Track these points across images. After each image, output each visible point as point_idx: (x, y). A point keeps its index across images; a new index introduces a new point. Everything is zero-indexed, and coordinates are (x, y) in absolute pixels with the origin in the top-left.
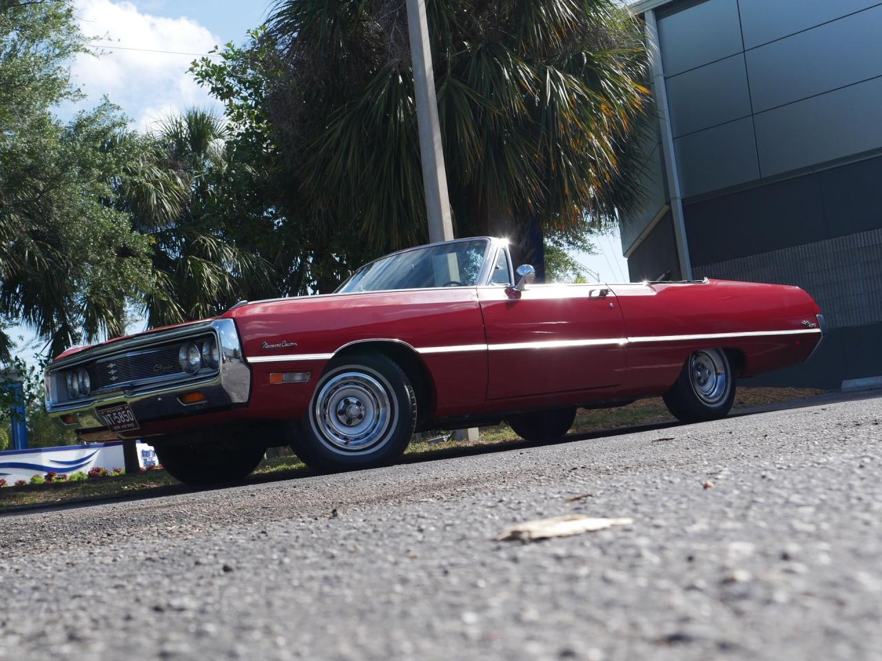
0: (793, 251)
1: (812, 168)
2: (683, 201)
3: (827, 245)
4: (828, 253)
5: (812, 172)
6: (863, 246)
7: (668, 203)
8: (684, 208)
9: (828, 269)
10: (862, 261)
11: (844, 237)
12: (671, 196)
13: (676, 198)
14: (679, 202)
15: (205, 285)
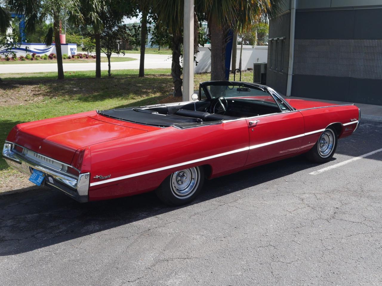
0: (338, 41)
1: (353, 7)
2: (296, 10)
3: (352, 42)
4: (352, 45)
5: (353, 9)
6: (367, 45)
7: (290, 10)
8: (296, 13)
9: (350, 52)
10: (365, 52)
11: (360, 40)
12: (292, 7)
13: (293, 8)
14: (295, 10)
15: (94, 6)
